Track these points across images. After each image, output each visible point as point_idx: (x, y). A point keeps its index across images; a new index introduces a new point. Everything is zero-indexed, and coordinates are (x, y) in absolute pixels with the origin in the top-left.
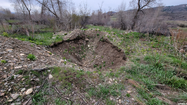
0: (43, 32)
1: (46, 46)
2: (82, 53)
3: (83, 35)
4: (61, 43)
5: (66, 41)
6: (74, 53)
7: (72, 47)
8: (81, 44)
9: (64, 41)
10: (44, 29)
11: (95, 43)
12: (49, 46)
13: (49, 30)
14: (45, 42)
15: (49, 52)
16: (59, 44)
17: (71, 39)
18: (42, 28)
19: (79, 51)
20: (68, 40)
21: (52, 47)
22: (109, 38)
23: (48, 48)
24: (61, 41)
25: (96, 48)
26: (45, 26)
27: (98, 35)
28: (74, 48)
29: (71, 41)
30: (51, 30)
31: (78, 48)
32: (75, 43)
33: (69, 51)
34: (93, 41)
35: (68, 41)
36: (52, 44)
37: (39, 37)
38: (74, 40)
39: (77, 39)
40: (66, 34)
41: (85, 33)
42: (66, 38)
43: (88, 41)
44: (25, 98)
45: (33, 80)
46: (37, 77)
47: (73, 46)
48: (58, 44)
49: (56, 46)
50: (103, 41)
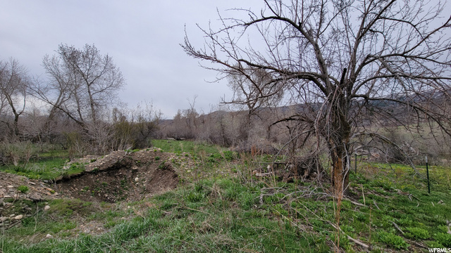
0: (44, 160)
1: (47, 181)
2: (121, 193)
3: (128, 161)
4: (79, 176)
5: (91, 173)
6: (102, 194)
7: (102, 182)
8: (121, 176)
9: (85, 172)
10: (46, 152)
11: (149, 174)
12: (53, 181)
13: (59, 155)
14: (46, 175)
15: (51, 189)
16: (74, 177)
17: (101, 169)
18: (42, 152)
19: (115, 190)
20: (95, 170)
21: (58, 182)
22: (174, 162)
23: (50, 184)
24: (79, 172)
25: (150, 182)
26: (51, 146)
27: (156, 159)
28: (104, 184)
29: (101, 171)
30: (64, 154)
31: (114, 183)
32: (110, 176)
33: (91, 190)
34: (146, 171)
35: (95, 172)
36: (60, 178)
37: (36, 167)
38: (108, 170)
39: (113, 169)
40: (95, 161)
41: (132, 157)
42: (92, 167)
43: (136, 170)
44: (14, 221)
45: (24, 209)
46: (30, 206)
47: (104, 180)
48: (72, 177)
49: (66, 180)
50: (164, 169)
